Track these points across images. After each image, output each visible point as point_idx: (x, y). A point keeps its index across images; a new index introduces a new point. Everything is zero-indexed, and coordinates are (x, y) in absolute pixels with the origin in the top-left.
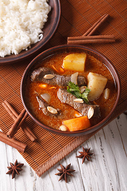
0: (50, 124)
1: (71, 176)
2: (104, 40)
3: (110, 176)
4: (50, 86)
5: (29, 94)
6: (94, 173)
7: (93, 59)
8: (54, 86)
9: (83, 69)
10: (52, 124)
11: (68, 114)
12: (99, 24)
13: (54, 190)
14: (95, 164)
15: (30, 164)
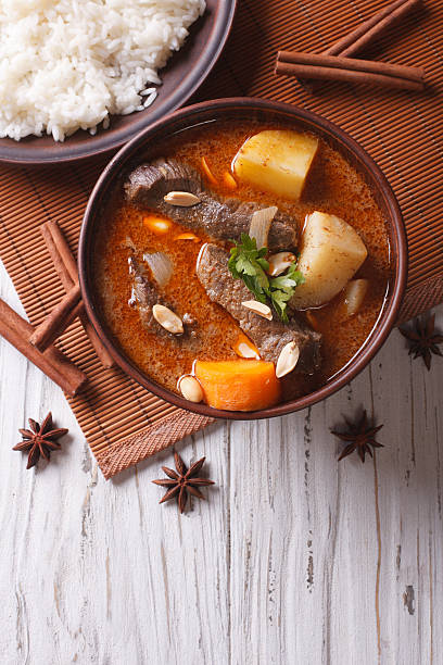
0: (154, 363)
1: (201, 496)
2: (390, 79)
3: (312, 517)
4: (179, 229)
5: (108, 245)
6: (268, 499)
7: (336, 163)
8: (192, 232)
9: (297, 191)
10: (159, 363)
11: (215, 340)
12: (384, 21)
13: (141, 525)
14: (278, 471)
15: (87, 433)
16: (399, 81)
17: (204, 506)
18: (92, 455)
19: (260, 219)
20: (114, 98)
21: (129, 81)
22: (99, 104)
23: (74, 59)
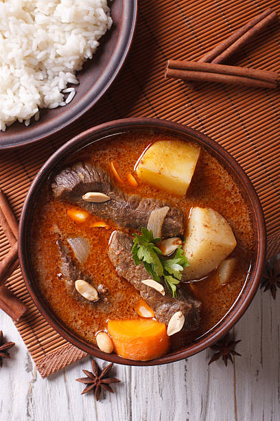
0: (76, 321)
3: (189, 403)
4: (94, 219)
5: (40, 231)
6: (158, 391)
7: (213, 166)
8: (103, 221)
9: (184, 192)
10: (80, 322)
11: (122, 304)
13: (69, 408)
14: (166, 372)
15: (29, 345)
16: (258, 82)
17: (113, 396)
18: (32, 360)
19: (156, 216)
20: (43, 97)
21: (54, 83)
22: (31, 104)
23: (12, 67)
